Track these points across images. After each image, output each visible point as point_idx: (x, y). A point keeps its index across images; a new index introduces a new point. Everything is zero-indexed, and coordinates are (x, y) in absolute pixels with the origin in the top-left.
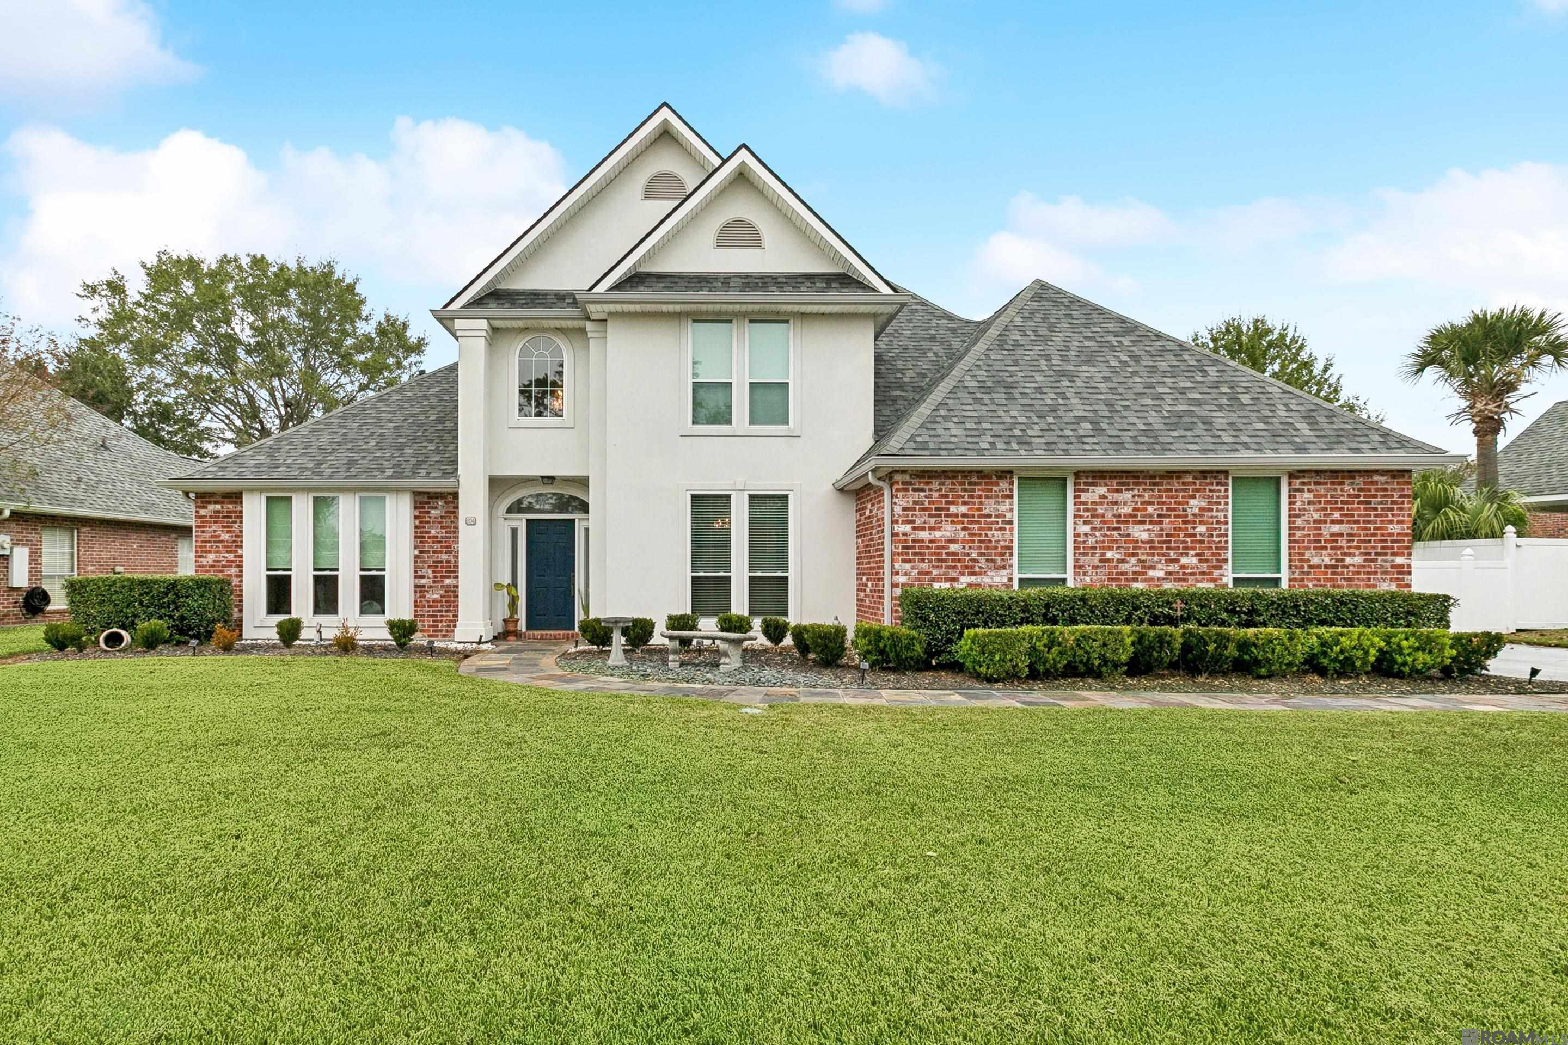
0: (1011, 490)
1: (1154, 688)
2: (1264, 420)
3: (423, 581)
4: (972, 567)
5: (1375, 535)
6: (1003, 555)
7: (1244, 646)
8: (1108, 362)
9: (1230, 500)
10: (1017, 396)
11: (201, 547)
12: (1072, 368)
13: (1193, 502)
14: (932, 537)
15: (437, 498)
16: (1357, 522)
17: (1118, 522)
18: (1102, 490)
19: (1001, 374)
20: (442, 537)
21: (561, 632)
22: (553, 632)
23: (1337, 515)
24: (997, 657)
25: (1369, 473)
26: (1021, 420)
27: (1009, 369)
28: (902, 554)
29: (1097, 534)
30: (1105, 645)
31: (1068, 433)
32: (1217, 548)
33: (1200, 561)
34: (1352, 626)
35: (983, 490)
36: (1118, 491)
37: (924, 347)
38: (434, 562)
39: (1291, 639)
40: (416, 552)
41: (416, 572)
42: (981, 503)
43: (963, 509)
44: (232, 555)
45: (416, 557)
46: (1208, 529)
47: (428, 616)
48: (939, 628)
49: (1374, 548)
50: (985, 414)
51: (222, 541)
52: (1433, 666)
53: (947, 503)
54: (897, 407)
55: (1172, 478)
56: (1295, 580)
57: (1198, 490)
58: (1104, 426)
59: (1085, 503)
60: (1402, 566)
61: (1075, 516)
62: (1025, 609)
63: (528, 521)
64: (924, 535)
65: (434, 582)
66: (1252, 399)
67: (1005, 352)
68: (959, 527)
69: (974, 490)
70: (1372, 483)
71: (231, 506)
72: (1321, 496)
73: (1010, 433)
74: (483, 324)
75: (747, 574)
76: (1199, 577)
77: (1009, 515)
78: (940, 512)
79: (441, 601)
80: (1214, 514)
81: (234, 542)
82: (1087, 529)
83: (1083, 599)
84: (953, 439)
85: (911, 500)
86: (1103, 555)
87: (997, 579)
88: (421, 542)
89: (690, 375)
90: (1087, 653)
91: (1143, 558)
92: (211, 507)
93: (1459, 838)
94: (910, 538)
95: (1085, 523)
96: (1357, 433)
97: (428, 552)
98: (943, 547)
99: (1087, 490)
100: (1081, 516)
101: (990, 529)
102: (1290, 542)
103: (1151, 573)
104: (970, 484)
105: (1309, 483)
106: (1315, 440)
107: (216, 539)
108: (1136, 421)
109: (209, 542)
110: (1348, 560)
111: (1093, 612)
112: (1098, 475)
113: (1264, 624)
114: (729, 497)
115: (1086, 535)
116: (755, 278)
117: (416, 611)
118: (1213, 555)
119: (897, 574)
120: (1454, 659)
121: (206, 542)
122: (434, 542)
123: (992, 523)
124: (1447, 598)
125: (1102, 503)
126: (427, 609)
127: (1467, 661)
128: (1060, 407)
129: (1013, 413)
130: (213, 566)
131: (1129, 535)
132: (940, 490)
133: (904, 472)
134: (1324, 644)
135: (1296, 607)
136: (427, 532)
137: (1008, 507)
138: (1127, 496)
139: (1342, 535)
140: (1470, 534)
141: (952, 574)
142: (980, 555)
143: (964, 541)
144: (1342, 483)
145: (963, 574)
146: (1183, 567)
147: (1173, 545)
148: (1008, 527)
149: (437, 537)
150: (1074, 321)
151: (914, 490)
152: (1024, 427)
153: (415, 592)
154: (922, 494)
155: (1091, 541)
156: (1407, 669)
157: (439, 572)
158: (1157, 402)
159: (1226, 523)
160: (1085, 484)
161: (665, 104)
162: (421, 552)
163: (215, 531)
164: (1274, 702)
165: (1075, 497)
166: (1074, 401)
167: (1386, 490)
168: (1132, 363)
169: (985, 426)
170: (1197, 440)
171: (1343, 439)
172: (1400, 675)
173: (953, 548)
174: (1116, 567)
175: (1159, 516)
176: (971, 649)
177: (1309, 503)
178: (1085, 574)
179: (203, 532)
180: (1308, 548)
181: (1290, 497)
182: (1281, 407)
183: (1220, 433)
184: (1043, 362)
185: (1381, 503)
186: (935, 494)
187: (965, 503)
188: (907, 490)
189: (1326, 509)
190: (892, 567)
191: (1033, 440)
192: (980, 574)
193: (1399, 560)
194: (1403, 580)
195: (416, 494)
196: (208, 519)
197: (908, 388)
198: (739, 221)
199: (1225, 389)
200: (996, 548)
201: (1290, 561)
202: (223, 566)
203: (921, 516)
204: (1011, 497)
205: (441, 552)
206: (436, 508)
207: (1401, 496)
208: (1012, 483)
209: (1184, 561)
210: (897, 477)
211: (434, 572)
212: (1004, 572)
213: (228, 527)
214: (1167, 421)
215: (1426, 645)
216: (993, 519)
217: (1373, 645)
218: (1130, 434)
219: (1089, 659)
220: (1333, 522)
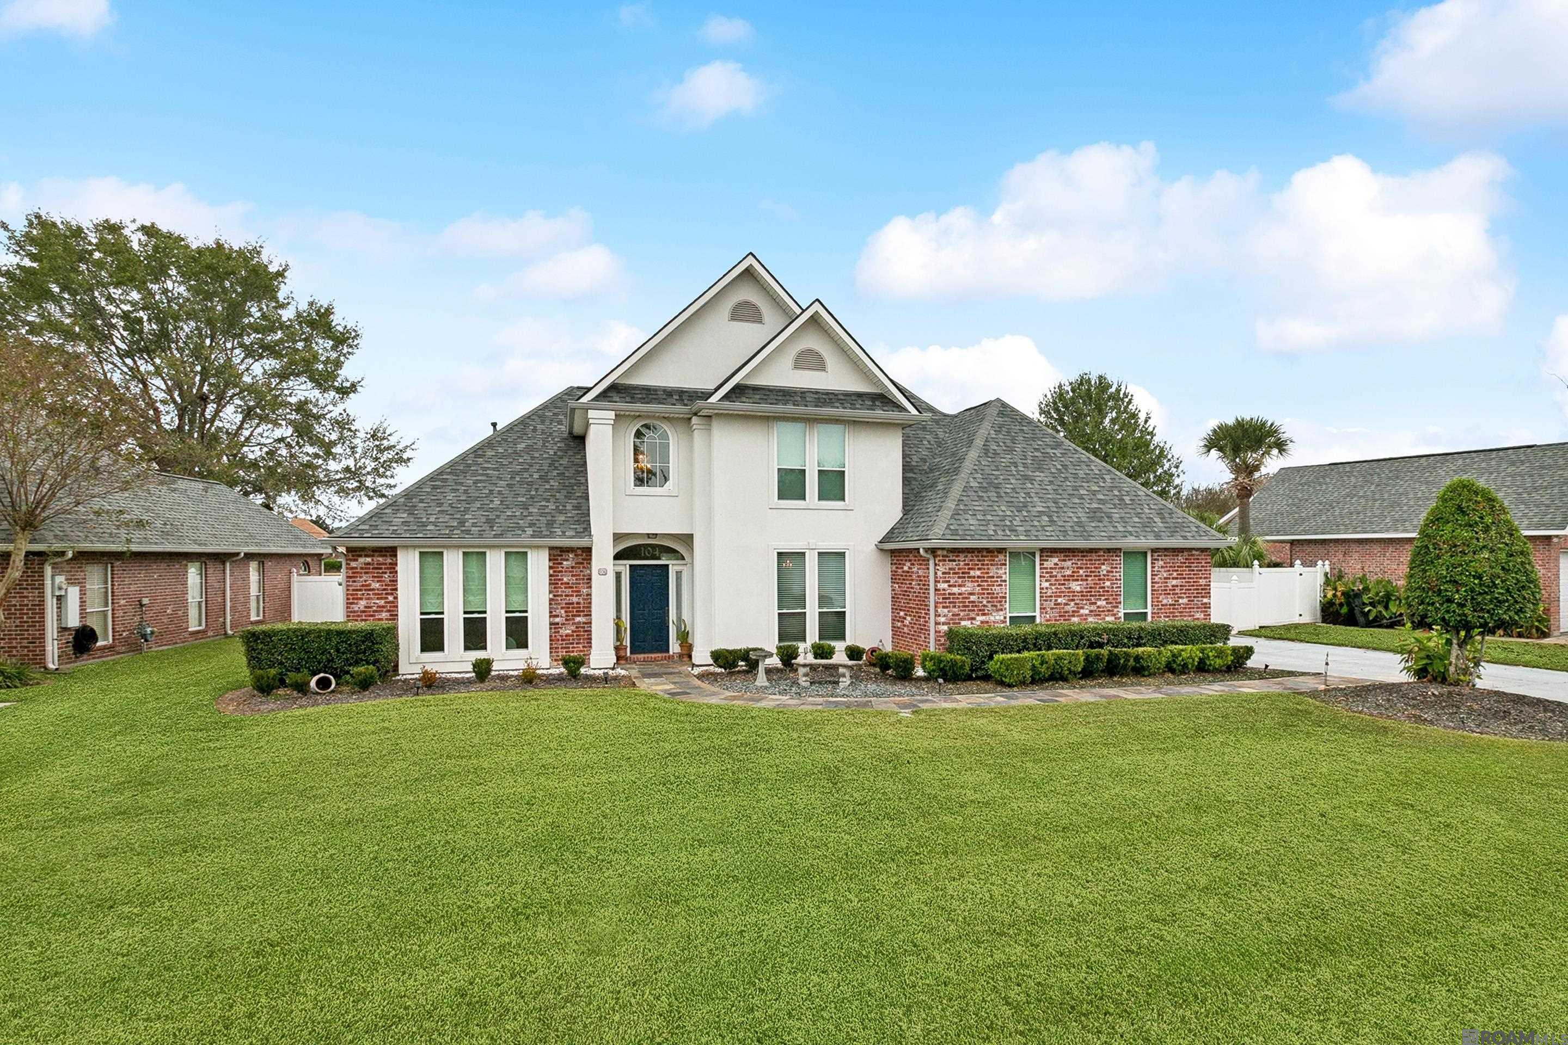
0: (1005, 560)
1: (1095, 686)
2: (1138, 515)
3: (557, 620)
4: (984, 610)
5: (1193, 586)
6: (1001, 602)
7: (1137, 658)
8: (1049, 469)
9: (1122, 566)
10: (1003, 495)
11: (352, 595)
12: (1031, 474)
13: (1103, 567)
14: (960, 591)
15: (568, 552)
16: (1185, 578)
17: (1064, 580)
18: (1056, 560)
19: (991, 477)
20: (573, 583)
21: (660, 655)
22: (653, 656)
23: (1175, 574)
24: (1015, 672)
25: (1190, 549)
26: (1008, 513)
27: (994, 472)
28: (942, 603)
29: (1053, 587)
30: (1070, 662)
31: (1036, 523)
32: (1116, 595)
33: (1107, 603)
34: (1186, 644)
35: (990, 561)
36: (1065, 560)
37: (920, 436)
38: (566, 604)
39: (1159, 654)
40: (551, 596)
41: (551, 612)
42: (988, 569)
43: (978, 573)
44: (383, 601)
45: (551, 600)
46: (1111, 584)
47: (562, 648)
48: (978, 655)
49: (1193, 593)
50: (987, 508)
51: (373, 590)
52: (1223, 666)
53: (969, 569)
54: (913, 487)
55: (1092, 552)
56: (1155, 613)
57: (1106, 560)
58: (1055, 519)
59: (1046, 568)
60: (1206, 604)
61: (1041, 576)
62: (1025, 641)
63: (631, 566)
64: (955, 590)
65: (566, 620)
66: (1131, 500)
67: (990, 459)
68: (976, 584)
69: (984, 560)
70: (1192, 555)
71: (381, 559)
72: (1168, 563)
73: (1003, 523)
74: (612, 414)
75: (817, 610)
76: (1107, 613)
77: (1004, 576)
78: (964, 575)
79: (573, 636)
80: (1115, 574)
81: (384, 590)
82: (1047, 584)
83: (1055, 634)
84: (972, 528)
85: (947, 567)
86: (1056, 600)
87: (997, 618)
88: (555, 588)
89: (776, 463)
90: (1061, 667)
91: (1078, 602)
92: (362, 560)
93: (1241, 752)
94: (947, 592)
95: (1046, 581)
96: (1184, 525)
97: (562, 596)
98: (966, 598)
99: (1047, 560)
100: (1044, 577)
101: (993, 585)
102: (1152, 590)
103: (1082, 611)
104: (982, 556)
105: (1161, 556)
106: (1164, 529)
107: (366, 587)
108: (1072, 515)
109: (360, 590)
110: (1181, 601)
111: (1060, 641)
112: (1054, 551)
113: (1144, 645)
114: (804, 554)
115: (1047, 588)
116: (823, 394)
117: (551, 644)
118: (1114, 599)
119: (939, 616)
120: (1232, 661)
121: (357, 590)
122: (566, 588)
123: (995, 581)
124: (1229, 626)
125: (1055, 568)
126: (560, 642)
127: (1238, 662)
128: (1029, 504)
129: (1003, 508)
130: (364, 612)
131: (1070, 588)
132: (965, 561)
133: (943, 549)
134: (1174, 655)
135: (1160, 634)
136: (559, 580)
137: (1004, 571)
138: (1069, 563)
139: (1177, 586)
140: (1235, 564)
141: (972, 615)
142: (988, 602)
143: (978, 594)
144: (1178, 555)
145: (978, 615)
146: (1098, 607)
147: (1093, 593)
148: (1003, 584)
149: (568, 583)
150: (1026, 436)
151: (949, 561)
152: (1011, 519)
153: (551, 628)
154: (954, 563)
155: (1049, 593)
156: (1211, 668)
157: (570, 612)
158: (1082, 501)
159: (1120, 580)
160: (1047, 556)
161: (751, 253)
162: (554, 596)
163: (365, 581)
164: (1155, 691)
165: (1041, 564)
166: (1035, 499)
167: (1198, 559)
168: (1063, 471)
169: (989, 517)
170: (1105, 529)
171: (1178, 530)
172: (1208, 671)
173: (973, 598)
174: (1063, 608)
175: (1086, 576)
176: (1000, 668)
177: (1162, 567)
178: (1046, 613)
179: (354, 582)
180: (1161, 594)
181: (1152, 563)
182: (1146, 506)
183: (1117, 524)
184: (1013, 468)
185: (1196, 567)
186: (962, 563)
187: (979, 569)
188: (945, 561)
189: (1169, 571)
190: (936, 611)
191: (1017, 528)
192: (988, 614)
193: (1205, 600)
194: (1207, 611)
195: (551, 548)
196: (359, 570)
197: (915, 471)
198: (810, 351)
199: (1116, 493)
200: (997, 597)
201: (1152, 602)
202: (374, 611)
203: (954, 578)
204: (1005, 565)
205: (572, 596)
206: (567, 560)
207: (1206, 563)
208: (1006, 556)
209: (1099, 603)
210: (939, 552)
211: (566, 612)
212: (1001, 613)
213: (378, 577)
214: (1088, 515)
215: (1220, 654)
216: (995, 579)
217: (1196, 656)
218: (1070, 524)
219: (1062, 670)
220: (1173, 578)
